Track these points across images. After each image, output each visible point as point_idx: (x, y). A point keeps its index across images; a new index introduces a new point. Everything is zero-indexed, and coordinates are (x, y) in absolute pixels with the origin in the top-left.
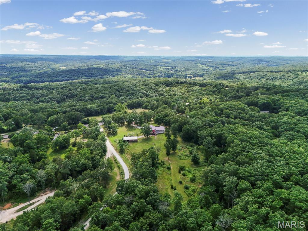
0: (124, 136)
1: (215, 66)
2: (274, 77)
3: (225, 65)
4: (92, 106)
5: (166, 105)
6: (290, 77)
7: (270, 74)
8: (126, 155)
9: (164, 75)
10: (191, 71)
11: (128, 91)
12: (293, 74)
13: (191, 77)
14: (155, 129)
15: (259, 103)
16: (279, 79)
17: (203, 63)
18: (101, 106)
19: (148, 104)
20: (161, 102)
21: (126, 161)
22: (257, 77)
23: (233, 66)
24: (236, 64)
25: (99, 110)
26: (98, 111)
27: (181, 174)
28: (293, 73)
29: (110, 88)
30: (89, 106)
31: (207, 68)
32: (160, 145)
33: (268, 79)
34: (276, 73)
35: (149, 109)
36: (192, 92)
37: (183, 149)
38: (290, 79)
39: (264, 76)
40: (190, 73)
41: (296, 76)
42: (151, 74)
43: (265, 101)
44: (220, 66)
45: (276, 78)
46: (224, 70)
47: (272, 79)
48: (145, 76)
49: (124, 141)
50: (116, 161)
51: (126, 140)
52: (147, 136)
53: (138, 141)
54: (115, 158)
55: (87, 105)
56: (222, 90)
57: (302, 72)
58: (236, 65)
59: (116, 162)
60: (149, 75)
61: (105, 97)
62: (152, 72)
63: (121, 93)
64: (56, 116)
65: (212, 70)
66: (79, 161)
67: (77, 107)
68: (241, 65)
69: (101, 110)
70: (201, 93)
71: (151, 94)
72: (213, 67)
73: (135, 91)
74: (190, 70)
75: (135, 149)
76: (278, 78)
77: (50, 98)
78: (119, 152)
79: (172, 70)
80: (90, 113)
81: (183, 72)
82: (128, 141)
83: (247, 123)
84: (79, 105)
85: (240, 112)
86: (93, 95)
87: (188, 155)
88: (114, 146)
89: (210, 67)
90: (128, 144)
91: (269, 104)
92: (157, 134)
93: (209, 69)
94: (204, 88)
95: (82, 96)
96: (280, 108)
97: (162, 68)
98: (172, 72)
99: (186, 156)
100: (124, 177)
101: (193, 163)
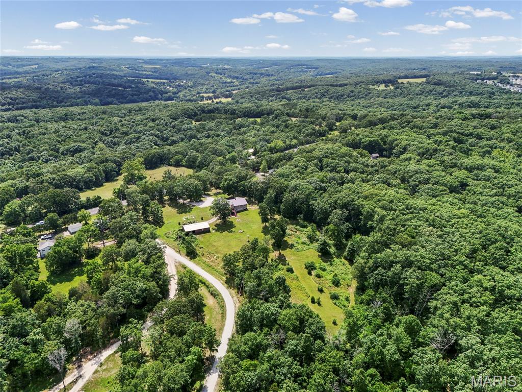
0: (179, 224)
1: (240, 76)
2: (339, 94)
3: (256, 74)
4: (78, 171)
5: (221, 158)
6: (361, 93)
7: (332, 89)
8: (204, 259)
9: (160, 95)
10: (205, 87)
11: (126, 134)
12: (363, 88)
13: (210, 98)
14: (232, 205)
15: (363, 143)
16: (346, 98)
17: (220, 71)
19: (180, 156)
22: (315, 94)
23: (269, 76)
24: (273, 73)
25: (92, 177)
26: (91, 180)
27: (313, 276)
28: (363, 86)
29: (86, 129)
30: (71, 173)
31: (229, 80)
32: (251, 232)
33: (331, 98)
34: (340, 89)
35: (183, 166)
37: (293, 232)
38: (361, 96)
39: (325, 94)
40: (204, 90)
41: (368, 91)
42: (135, 95)
43: (372, 139)
44: (248, 76)
45: (342, 96)
46: (257, 83)
47: (338, 98)
48: (126, 98)
49: (187, 234)
51: (190, 232)
52: (224, 218)
53: (211, 229)
54: (185, 268)
55: (64, 170)
56: (290, 122)
57: (373, 85)
58: (272, 75)
60: (133, 96)
61: (85, 149)
62: (136, 91)
63: (114, 138)
65: (237, 83)
68: (280, 74)
69: (97, 177)
70: (259, 130)
71: (172, 136)
72: (237, 78)
73: (139, 132)
74: (203, 84)
75: (214, 246)
76: (345, 96)
78: (187, 256)
79: (172, 85)
81: (191, 89)
82: (194, 232)
83: (365, 177)
85: (348, 161)
86: (55, 146)
87: (308, 243)
88: (171, 246)
89: (234, 78)
90: (195, 238)
91: (376, 142)
92: (237, 212)
93: (233, 83)
94: (258, 120)
95: (33, 151)
96: (394, 149)
97: (152, 82)
98: (171, 89)
99: (304, 243)
100: (223, 299)
101: (320, 254)
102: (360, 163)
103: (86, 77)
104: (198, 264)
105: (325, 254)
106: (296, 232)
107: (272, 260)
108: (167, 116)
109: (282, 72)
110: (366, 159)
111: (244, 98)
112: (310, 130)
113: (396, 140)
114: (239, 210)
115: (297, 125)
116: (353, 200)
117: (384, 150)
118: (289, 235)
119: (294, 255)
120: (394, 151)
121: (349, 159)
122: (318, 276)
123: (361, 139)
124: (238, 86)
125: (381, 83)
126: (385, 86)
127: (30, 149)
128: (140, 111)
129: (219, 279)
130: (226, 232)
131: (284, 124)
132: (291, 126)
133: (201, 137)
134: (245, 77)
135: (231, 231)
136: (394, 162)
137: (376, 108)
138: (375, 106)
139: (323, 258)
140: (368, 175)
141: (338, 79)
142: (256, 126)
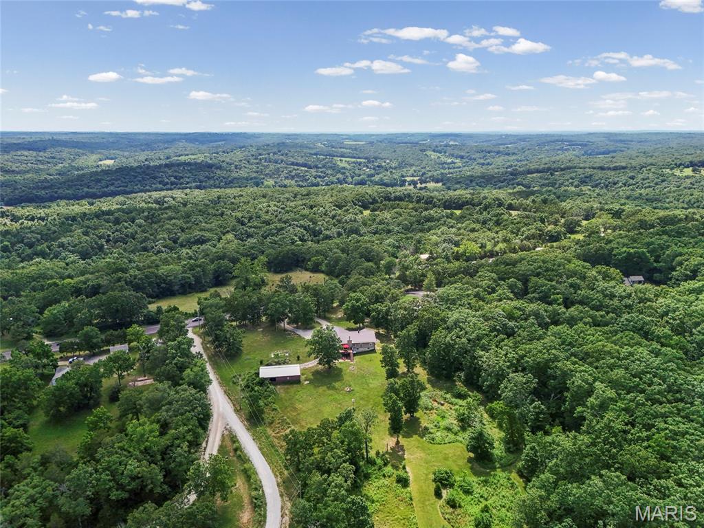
0: (261, 363)
1: (468, 155)
2: (610, 180)
3: (489, 152)
4: (172, 269)
5: (371, 264)
6: (649, 181)
7: (600, 174)
8: (269, 431)
9: (350, 178)
10: (414, 168)
11: (268, 223)
12: (653, 173)
13: (414, 183)
14: (350, 341)
15: (615, 255)
17: (439, 148)
18: (197, 266)
19: (321, 258)
20: (356, 255)
21: (268, 452)
22: (571, 181)
23: (508, 154)
24: (516, 151)
25: (190, 278)
26: (186, 283)
27: (442, 502)
28: (653, 170)
29: (222, 215)
30: (163, 270)
31: (449, 161)
32: (365, 392)
33: (596, 186)
34: (613, 173)
35: (323, 272)
36: (429, 224)
37: (436, 404)
38: (647, 185)
40: (411, 172)
41: (661, 178)
42: (320, 177)
43: (632, 251)
44: (478, 155)
45: (615, 184)
46: (488, 164)
47: (607, 186)
48: (307, 180)
49: (262, 382)
50: (239, 453)
51: (266, 379)
52: (328, 362)
53: (303, 378)
54: (234, 442)
55: (157, 266)
56: (506, 217)
57: (672, 169)
58: (514, 154)
59: (240, 456)
60: (316, 178)
61: (208, 240)
62: (322, 172)
63: (251, 227)
64: (67, 305)
65: (460, 164)
66: (122, 468)
67: (132, 272)
68: (526, 153)
69: (198, 279)
70: (452, 227)
71: (327, 229)
72: (462, 157)
73: (285, 223)
74: (412, 165)
75: (295, 409)
76: (620, 184)
77: (62, 245)
78: (248, 420)
79: (370, 165)
80: (166, 289)
81: (394, 171)
82: (273, 380)
83: (601, 316)
84: (137, 266)
85: (576, 284)
86: (176, 234)
87: (456, 428)
88: (232, 398)
89: (457, 157)
90: (272, 392)
91: (641, 256)
92: (354, 355)
93: (454, 163)
94: (458, 212)
95: (149, 239)
96: (673, 269)
97: (346, 161)
98: (368, 170)
99: (448, 429)
100: (265, 516)
101: (472, 455)
102: (599, 289)
103: (269, 154)
104: (256, 438)
105: (481, 456)
106: (442, 405)
107: (378, 453)
108: (331, 202)
109: (529, 149)
110: (612, 283)
111: (460, 182)
112: (533, 231)
113: (681, 254)
114: (361, 350)
115: (515, 221)
116: (556, 359)
117: (656, 270)
118: (427, 408)
119: (423, 449)
120: (674, 273)
121: (578, 281)
122: (453, 504)
123: (613, 249)
124: (460, 167)
125: (688, 167)
126: (693, 171)
127: (146, 237)
128: (307, 195)
129: (278, 474)
130: (325, 388)
131: (495, 219)
132: (504, 223)
133: (365, 233)
134: (473, 156)
135: (334, 388)
136: (666, 293)
137: (668, 203)
138: (668, 200)
139: (476, 466)
140: (608, 313)
141: (614, 160)
142: (449, 220)
